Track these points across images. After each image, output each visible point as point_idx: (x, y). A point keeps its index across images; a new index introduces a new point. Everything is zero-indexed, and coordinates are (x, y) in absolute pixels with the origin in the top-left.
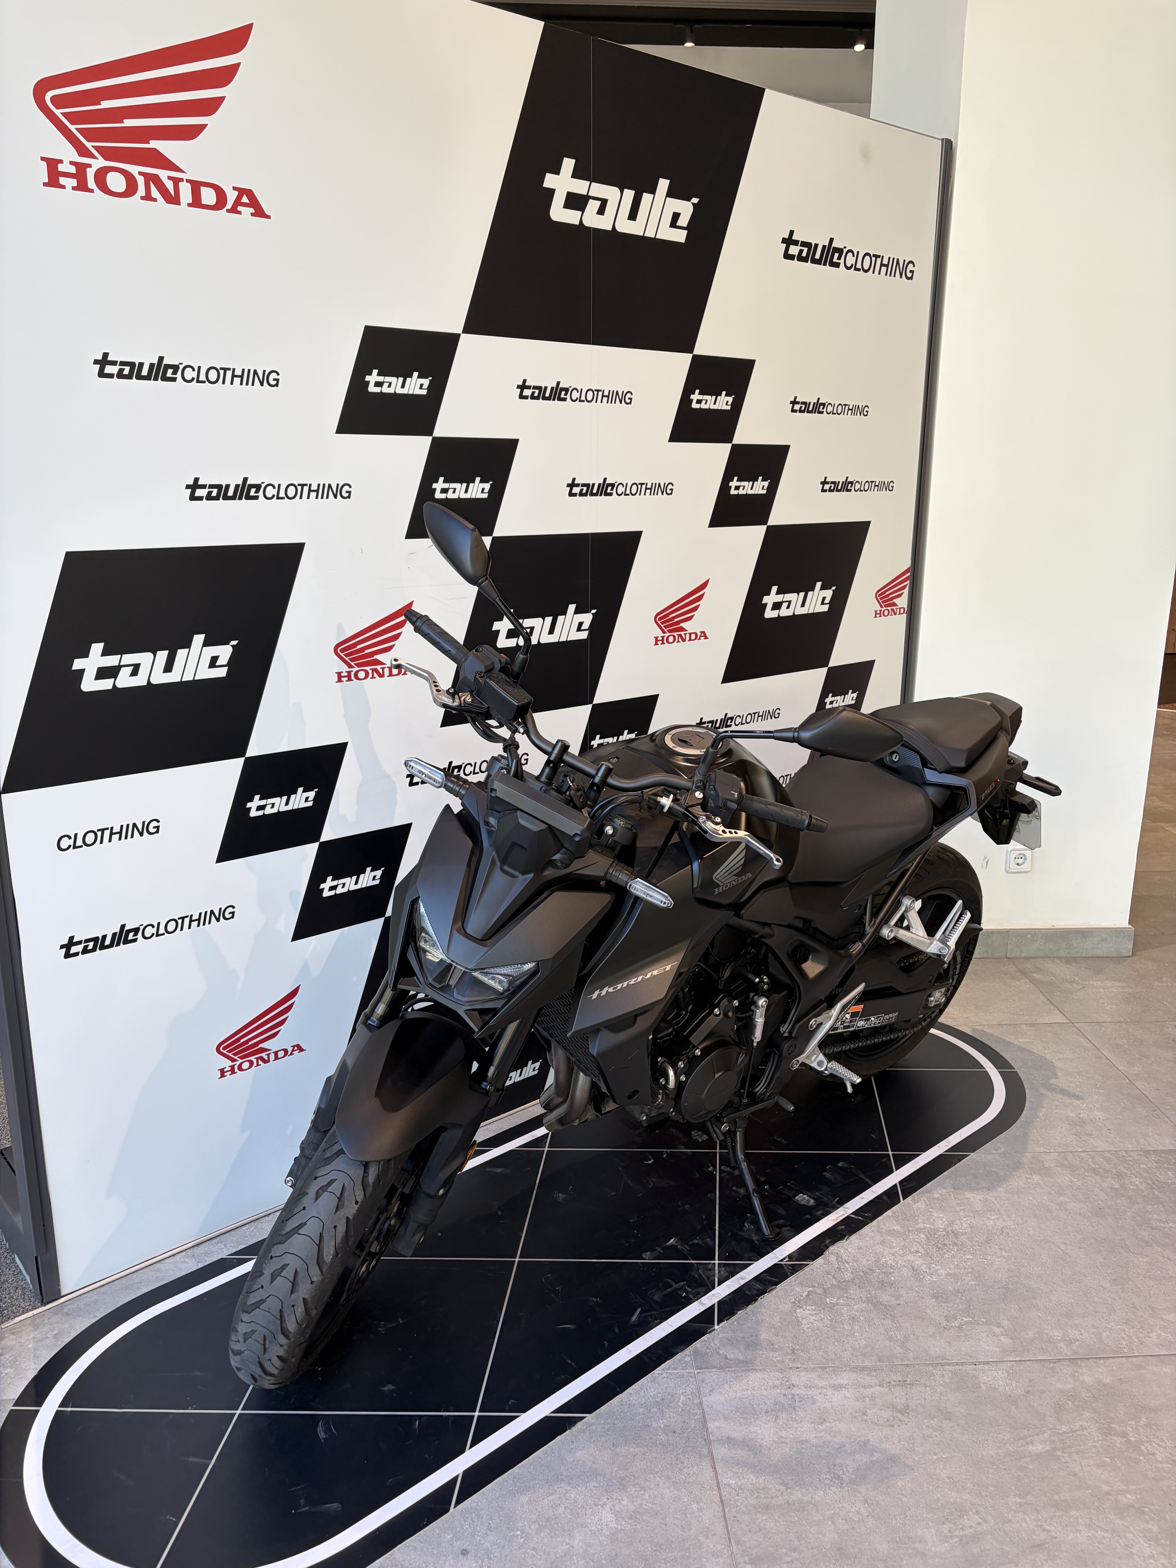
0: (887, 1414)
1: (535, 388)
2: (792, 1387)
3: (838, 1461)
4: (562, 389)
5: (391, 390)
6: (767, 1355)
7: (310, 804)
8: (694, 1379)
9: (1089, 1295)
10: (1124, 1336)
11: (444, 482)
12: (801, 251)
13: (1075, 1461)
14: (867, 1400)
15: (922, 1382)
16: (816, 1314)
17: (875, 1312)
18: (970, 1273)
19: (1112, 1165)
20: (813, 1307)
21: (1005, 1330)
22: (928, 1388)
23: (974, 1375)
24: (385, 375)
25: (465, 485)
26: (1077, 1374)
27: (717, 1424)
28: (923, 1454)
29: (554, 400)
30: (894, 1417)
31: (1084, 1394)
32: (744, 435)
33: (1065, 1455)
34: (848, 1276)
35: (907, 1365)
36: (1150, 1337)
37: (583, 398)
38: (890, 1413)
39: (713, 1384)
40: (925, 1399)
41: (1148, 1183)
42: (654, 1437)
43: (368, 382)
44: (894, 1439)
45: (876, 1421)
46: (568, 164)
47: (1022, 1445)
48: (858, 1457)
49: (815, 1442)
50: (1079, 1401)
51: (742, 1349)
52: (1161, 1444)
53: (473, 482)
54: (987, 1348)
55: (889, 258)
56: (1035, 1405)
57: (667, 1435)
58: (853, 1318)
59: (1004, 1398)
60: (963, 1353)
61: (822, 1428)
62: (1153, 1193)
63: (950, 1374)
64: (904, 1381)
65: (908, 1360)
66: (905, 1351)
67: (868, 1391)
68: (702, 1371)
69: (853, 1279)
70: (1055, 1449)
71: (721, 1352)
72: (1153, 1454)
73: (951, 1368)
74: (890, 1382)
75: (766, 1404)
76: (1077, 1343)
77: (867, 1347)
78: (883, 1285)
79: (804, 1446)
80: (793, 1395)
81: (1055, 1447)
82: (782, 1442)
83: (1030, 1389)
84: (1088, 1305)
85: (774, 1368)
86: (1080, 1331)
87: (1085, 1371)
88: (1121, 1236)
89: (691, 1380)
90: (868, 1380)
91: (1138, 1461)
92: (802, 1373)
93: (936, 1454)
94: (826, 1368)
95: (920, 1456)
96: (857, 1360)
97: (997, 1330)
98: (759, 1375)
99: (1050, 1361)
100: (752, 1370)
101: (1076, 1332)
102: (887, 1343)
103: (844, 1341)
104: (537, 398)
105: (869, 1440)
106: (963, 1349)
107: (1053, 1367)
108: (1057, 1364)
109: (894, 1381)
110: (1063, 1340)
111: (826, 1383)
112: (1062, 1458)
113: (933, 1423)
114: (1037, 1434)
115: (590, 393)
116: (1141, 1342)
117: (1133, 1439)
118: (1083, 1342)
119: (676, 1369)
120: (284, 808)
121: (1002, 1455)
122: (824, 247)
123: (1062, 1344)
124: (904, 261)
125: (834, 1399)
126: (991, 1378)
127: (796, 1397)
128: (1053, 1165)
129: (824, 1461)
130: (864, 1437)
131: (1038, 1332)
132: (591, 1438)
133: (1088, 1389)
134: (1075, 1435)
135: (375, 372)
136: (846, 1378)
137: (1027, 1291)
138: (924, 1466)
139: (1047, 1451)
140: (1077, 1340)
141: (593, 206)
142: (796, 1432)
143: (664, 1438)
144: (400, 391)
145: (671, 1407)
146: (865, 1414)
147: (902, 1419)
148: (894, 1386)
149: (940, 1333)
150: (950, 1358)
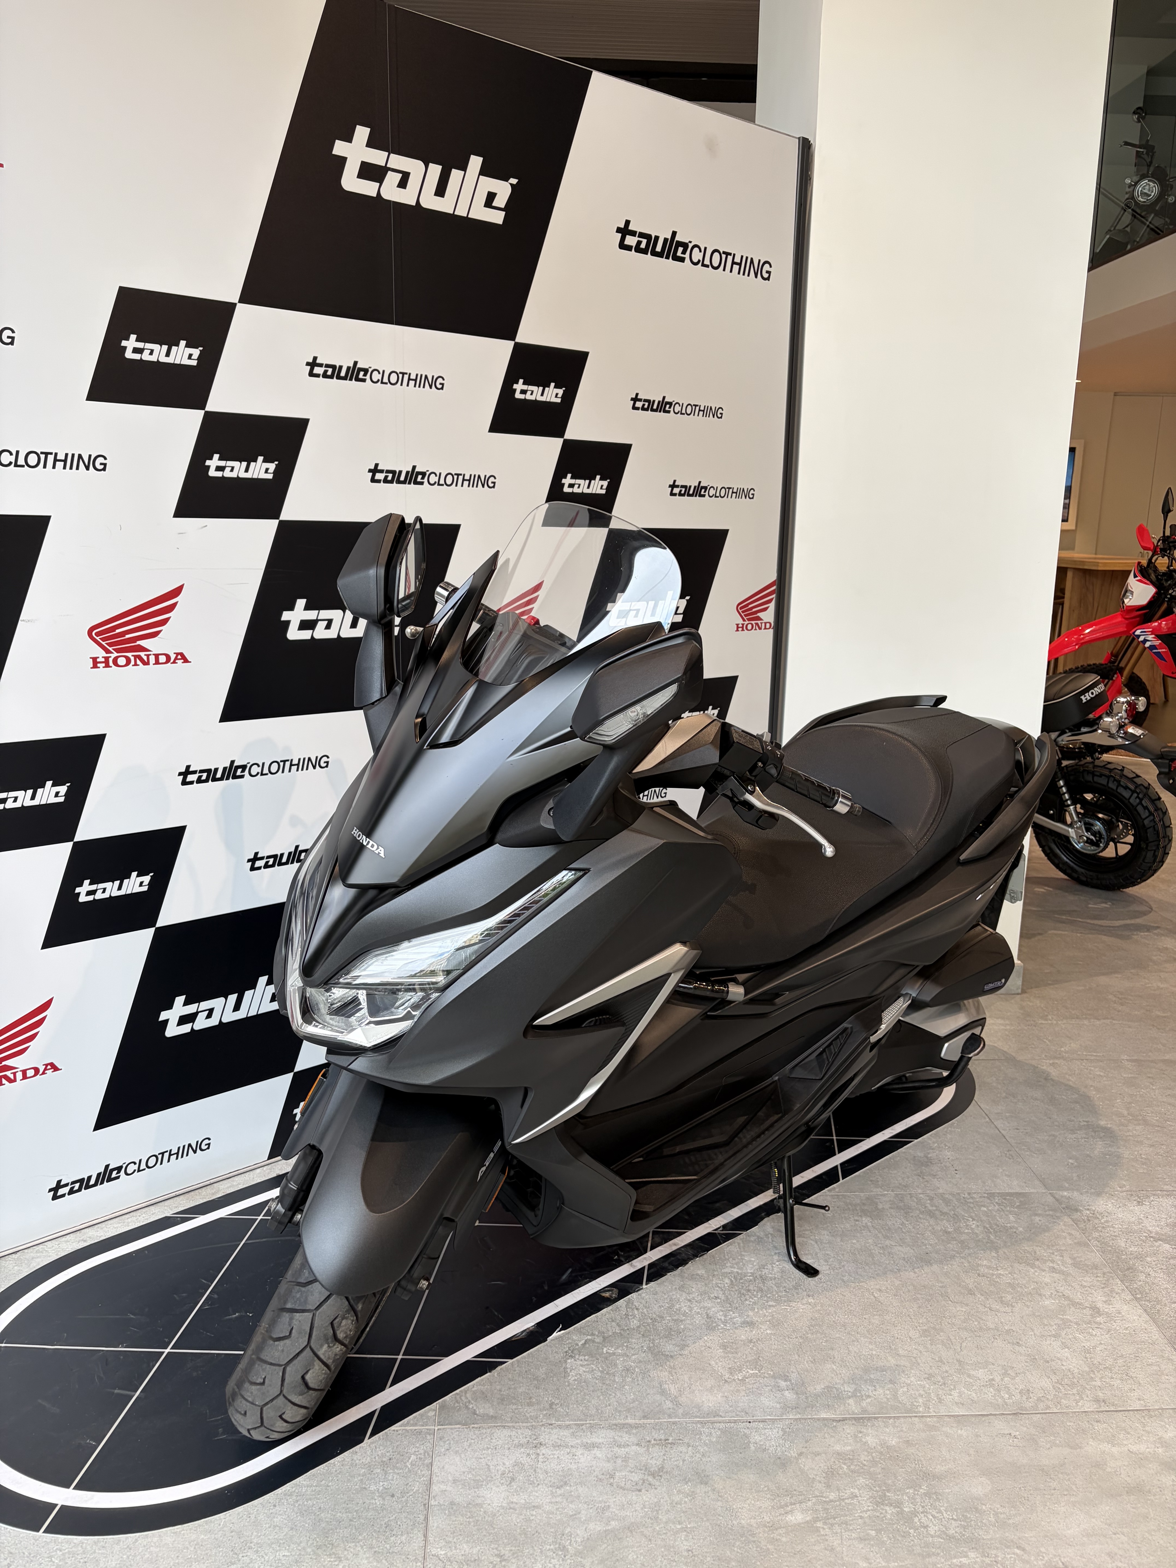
0: (636, 1477)
1: (327, 366)
2: (538, 1446)
3: (568, 1529)
4: (360, 370)
5: (153, 358)
6: (521, 1410)
7: (61, 799)
8: (432, 1436)
9: (893, 1347)
10: (922, 1393)
11: (220, 459)
12: (639, 243)
13: (837, 1533)
14: (619, 1461)
15: (686, 1441)
16: (588, 1365)
17: (653, 1363)
18: (769, 1321)
19: (951, 1207)
20: (587, 1357)
21: (792, 1384)
22: (690, 1448)
23: (745, 1434)
24: (145, 342)
25: (244, 464)
26: (860, 1435)
27: (443, 1487)
28: (666, 1522)
29: (351, 379)
30: (644, 1481)
31: (864, 1457)
32: (576, 430)
33: (825, 1527)
34: (635, 1323)
35: (674, 1423)
36: (951, 1395)
37: (386, 380)
38: (641, 1476)
39: (452, 1442)
40: (684, 1461)
41: (985, 1227)
42: (367, 1502)
43: (125, 348)
44: (637, 1505)
45: (623, 1485)
46: (362, 133)
47: (780, 1515)
48: (591, 1526)
49: (547, 1508)
50: (856, 1465)
51: (495, 1403)
52: (935, 1514)
53: (255, 461)
54: (767, 1403)
55: (742, 257)
56: (806, 1469)
57: (384, 1499)
58: (628, 1370)
59: (772, 1461)
60: (739, 1409)
61: (559, 1492)
62: (989, 1237)
63: (719, 1433)
64: (666, 1440)
65: (676, 1417)
66: (675, 1407)
67: (622, 1452)
68: (443, 1427)
69: (639, 1327)
70: (816, 1520)
71: (471, 1406)
72: (926, 1527)
73: (722, 1426)
74: (649, 1441)
75: (504, 1464)
76: (869, 1400)
77: (634, 1401)
78: (670, 1333)
79: (534, 1513)
80: (538, 1454)
81: (818, 1518)
82: (511, 1508)
83: (804, 1450)
84: (890, 1358)
85: (524, 1424)
86: (875, 1386)
87: (870, 1431)
88: (942, 1282)
89: (428, 1437)
90: (626, 1438)
91: (906, 1535)
92: (555, 1431)
93: (680, 1523)
94: (582, 1425)
95: (663, 1525)
96: (620, 1416)
97: (783, 1384)
98: (506, 1432)
99: (834, 1420)
100: (499, 1426)
101: (870, 1388)
102: (658, 1397)
103: (610, 1395)
104: (331, 377)
105: (609, 1506)
106: (741, 1404)
107: (835, 1426)
108: (841, 1423)
109: (655, 1440)
110: (854, 1395)
111: (579, 1441)
112: (821, 1530)
113: (687, 1488)
114: (800, 1503)
115: (394, 375)
116: (940, 1401)
117: (906, 1509)
118: (875, 1399)
119: (416, 1425)
120: (28, 803)
121: (755, 1525)
122: (666, 240)
123: (851, 1401)
124: (759, 261)
125: (582, 1460)
126: (763, 1437)
127: (540, 1457)
128: (887, 1206)
129: (553, 1530)
130: (605, 1502)
131: (828, 1387)
132: (297, 1501)
133: (869, 1452)
134: (843, 1504)
135: (133, 337)
136: (602, 1436)
137: (826, 1341)
138: (663, 1536)
139: (807, 1522)
140: (869, 1396)
141: (392, 179)
142: (529, 1496)
143: (378, 1502)
144: (163, 359)
145: (397, 1469)
146: (612, 1476)
147: (652, 1482)
148: (654, 1445)
149: (719, 1386)
150: (723, 1415)
